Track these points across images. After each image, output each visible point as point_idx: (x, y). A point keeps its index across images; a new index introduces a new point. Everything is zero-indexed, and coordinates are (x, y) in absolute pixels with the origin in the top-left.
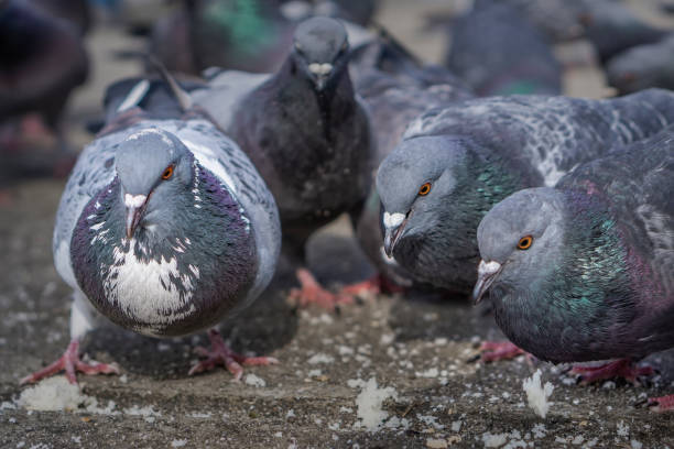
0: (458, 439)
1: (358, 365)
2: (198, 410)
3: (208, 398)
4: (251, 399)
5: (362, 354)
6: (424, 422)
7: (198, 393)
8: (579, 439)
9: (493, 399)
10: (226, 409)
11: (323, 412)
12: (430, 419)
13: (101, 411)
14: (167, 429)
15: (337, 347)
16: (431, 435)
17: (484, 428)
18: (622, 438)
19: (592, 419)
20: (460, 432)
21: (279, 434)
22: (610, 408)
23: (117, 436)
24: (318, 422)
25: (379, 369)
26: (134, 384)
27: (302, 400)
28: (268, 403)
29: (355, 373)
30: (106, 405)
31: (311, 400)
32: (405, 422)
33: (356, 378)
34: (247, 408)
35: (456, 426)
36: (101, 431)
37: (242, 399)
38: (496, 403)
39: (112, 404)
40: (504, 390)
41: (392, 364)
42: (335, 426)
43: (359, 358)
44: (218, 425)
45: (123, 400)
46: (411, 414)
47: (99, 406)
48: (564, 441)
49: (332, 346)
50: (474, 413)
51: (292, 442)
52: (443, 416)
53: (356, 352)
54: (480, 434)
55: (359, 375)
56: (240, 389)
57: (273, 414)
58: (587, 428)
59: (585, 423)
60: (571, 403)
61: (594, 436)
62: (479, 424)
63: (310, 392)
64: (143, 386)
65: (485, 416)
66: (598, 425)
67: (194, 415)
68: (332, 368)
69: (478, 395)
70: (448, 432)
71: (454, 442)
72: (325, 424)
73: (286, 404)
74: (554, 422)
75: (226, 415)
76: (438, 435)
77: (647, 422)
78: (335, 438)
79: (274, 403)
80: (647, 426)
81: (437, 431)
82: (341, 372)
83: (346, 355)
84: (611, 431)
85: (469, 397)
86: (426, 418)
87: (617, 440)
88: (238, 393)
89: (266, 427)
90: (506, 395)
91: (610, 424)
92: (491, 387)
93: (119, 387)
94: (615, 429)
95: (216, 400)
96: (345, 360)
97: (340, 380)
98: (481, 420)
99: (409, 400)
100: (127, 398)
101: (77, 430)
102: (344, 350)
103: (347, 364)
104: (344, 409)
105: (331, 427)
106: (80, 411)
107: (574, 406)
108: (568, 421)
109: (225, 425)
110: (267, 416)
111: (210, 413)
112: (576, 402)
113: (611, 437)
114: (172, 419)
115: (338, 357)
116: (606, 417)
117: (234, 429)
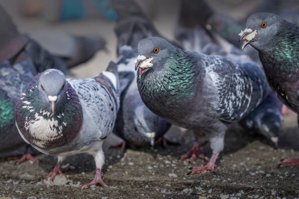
0: (211, 196)
1: (172, 168)
2: (112, 185)
3: (115, 181)
4: (132, 181)
5: (174, 164)
6: (198, 190)
7: (112, 179)
8: (257, 196)
9: (224, 181)
10: (122, 185)
11: (159, 186)
12: (200, 189)
13: (75, 186)
14: (100, 193)
15: (164, 161)
16: (201, 195)
17: (221, 192)
18: (273, 196)
19: (262, 189)
21: (143, 195)
22: (269, 184)
23: (81, 195)
24: (158, 190)
25: (180, 169)
26: (87, 175)
27: (151, 181)
28: (138, 182)
29: (171, 171)
30: (77, 183)
31: (155, 181)
32: (190, 190)
33: (172, 173)
34: (130, 184)
35: (210, 191)
36: (75, 193)
37: (128, 181)
38: (225, 183)
39: (79, 183)
40: (229, 177)
41: (185, 167)
42: (164, 191)
43: (173, 165)
44: (119, 191)
45: (83, 182)
46: (193, 187)
48: (251, 197)
49: (162, 160)
50: (217, 186)
51: (148, 197)
52: (205, 188)
53: (172, 163)
54: (219, 194)
55: (173, 172)
56: (128, 177)
57: (140, 187)
59: (259, 190)
60: (254, 182)
61: (262, 195)
62: (219, 190)
63: (154, 178)
64: (91, 176)
65: (221, 187)
66: (264, 191)
67: (110, 187)
68: (162, 169)
69: (218, 179)
70: (207, 194)
71: (209, 198)
72: (160, 191)
73: (145, 183)
74: (247, 190)
75: (122, 187)
76: (203, 195)
77: (283, 190)
78: (164, 196)
79: (141, 182)
80: (283, 191)
81: (203, 193)
82: (166, 171)
83: (168, 164)
84: (269, 193)
85: (215, 180)
86: (198, 188)
87: (271, 197)
88: (127, 179)
89: (138, 192)
90: (229, 179)
91: (269, 190)
92: (223, 176)
94: (271, 192)
95: (119, 182)
96: (167, 166)
97: (166, 174)
98: (220, 189)
99: (192, 181)
100: (85, 181)
102: (167, 162)
103: (168, 168)
104: (167, 185)
105: (163, 192)
106: (67, 186)
107: (255, 183)
108: (253, 189)
109: (123, 192)
110: (138, 188)
111: (116, 186)
112: (256, 182)
113: (269, 195)
114: (102, 189)
115: (165, 165)
116: (267, 188)
117: (125, 193)
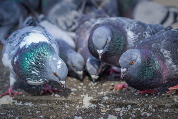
20: (109, 108)
47: (18, 103)
58: (141, 106)
93: (23, 98)
101: (12, 109)
